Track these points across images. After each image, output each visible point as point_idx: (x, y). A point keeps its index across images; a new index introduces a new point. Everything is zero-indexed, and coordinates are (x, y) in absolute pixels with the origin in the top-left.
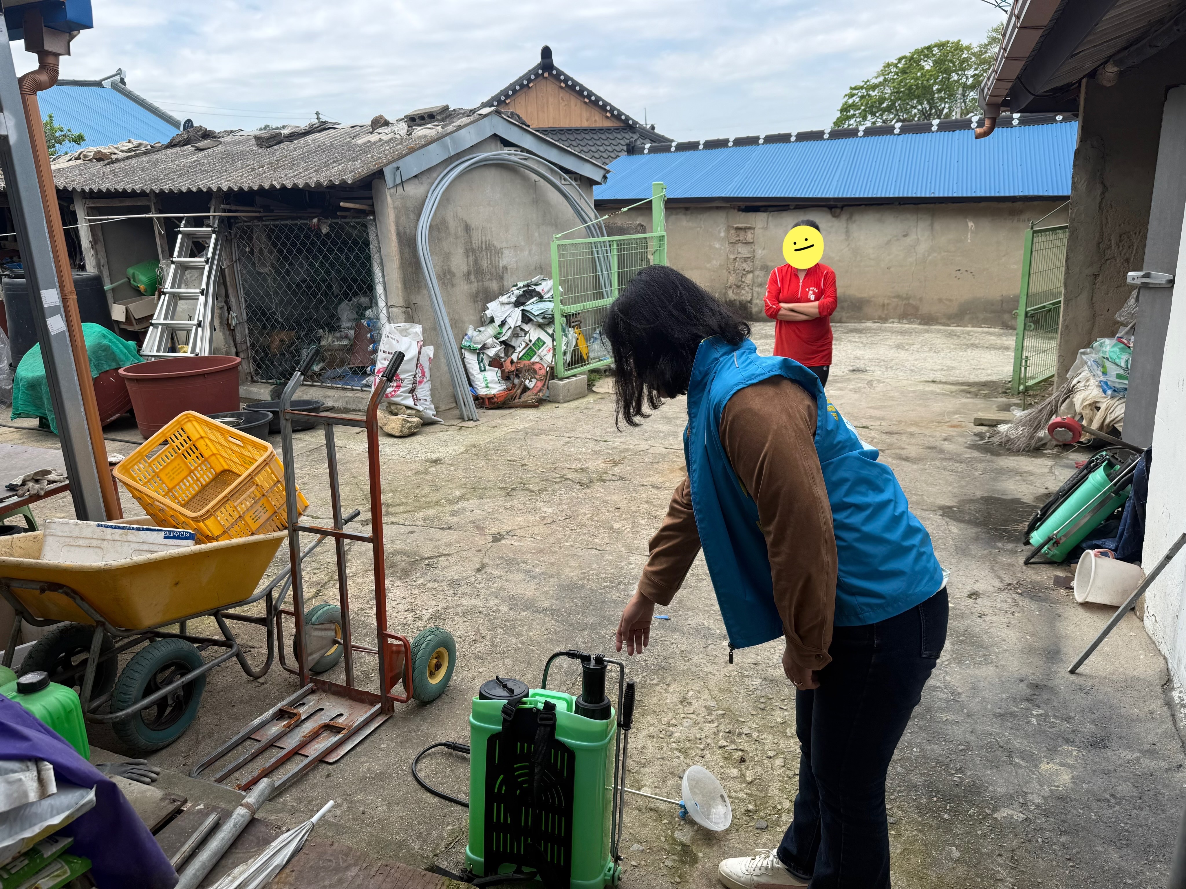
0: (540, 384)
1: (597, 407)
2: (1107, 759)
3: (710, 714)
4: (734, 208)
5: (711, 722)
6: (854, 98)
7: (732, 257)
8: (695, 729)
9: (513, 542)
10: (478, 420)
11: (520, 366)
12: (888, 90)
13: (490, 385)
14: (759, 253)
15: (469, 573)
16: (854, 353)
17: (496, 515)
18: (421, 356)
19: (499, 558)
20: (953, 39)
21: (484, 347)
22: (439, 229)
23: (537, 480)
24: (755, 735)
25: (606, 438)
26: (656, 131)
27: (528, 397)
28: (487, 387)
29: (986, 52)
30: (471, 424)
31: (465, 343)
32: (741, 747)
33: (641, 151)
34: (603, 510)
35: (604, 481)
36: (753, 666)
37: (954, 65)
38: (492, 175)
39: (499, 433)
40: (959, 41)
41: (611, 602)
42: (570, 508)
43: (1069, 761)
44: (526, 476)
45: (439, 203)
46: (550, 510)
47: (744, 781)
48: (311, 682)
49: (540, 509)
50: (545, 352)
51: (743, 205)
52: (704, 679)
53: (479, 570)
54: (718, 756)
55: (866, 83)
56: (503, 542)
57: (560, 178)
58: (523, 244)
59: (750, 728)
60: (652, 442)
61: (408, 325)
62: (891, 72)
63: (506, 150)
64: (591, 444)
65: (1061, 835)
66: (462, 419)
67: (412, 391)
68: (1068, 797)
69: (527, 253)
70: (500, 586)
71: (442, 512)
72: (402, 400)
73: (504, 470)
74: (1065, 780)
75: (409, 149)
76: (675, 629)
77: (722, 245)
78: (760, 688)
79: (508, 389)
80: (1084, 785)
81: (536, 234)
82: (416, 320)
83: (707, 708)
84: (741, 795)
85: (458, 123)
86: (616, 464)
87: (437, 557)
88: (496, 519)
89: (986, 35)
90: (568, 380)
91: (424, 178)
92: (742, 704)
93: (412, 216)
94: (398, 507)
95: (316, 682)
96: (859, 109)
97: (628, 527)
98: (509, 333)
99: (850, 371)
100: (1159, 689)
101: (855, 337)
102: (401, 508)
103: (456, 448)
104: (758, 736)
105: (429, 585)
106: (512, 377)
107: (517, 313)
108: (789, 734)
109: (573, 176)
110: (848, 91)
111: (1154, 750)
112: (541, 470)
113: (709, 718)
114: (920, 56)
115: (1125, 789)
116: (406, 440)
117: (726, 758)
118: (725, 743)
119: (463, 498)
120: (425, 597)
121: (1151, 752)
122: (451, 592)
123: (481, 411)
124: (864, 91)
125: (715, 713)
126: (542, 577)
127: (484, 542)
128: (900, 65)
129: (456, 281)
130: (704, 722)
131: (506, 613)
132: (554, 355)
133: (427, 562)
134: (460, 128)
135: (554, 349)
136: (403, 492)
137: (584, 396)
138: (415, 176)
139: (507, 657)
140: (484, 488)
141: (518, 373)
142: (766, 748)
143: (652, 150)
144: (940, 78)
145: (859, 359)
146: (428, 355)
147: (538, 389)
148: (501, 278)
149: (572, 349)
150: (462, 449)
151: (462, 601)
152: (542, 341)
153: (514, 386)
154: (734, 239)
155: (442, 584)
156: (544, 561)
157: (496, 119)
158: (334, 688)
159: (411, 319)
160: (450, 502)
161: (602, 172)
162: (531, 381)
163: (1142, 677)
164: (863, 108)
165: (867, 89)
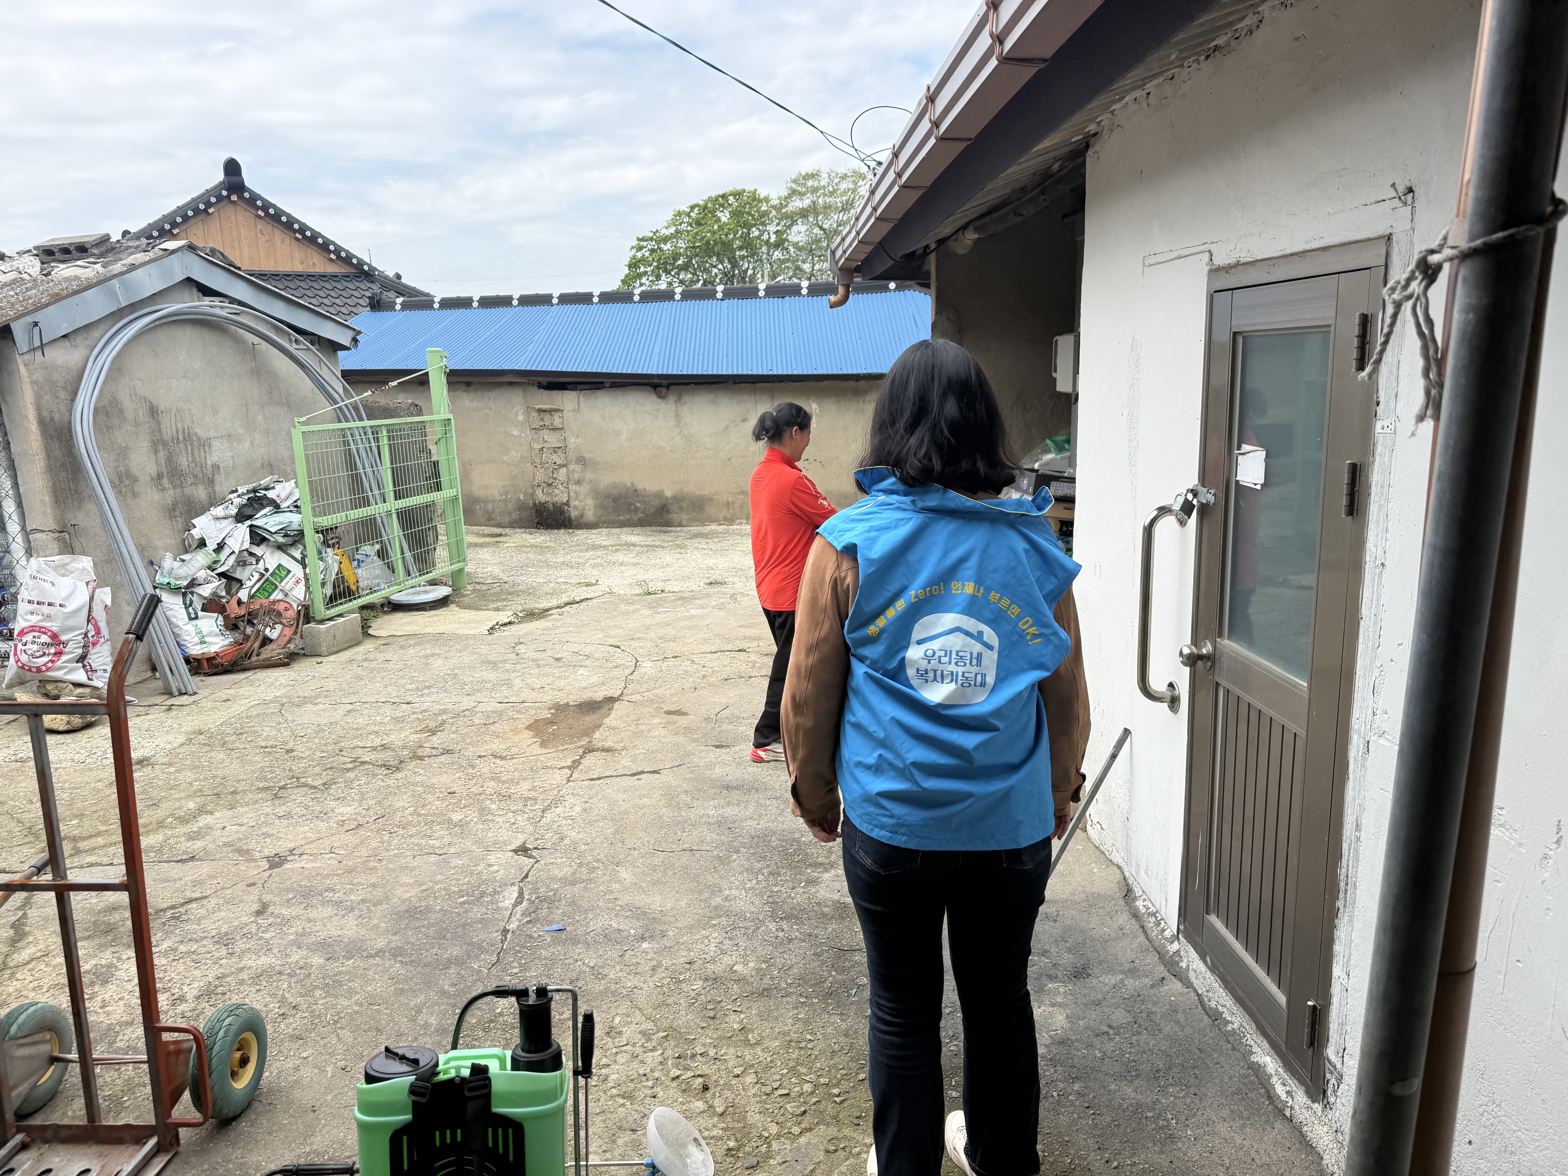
0: (288, 632)
1: (381, 657)
2: (1093, 988)
3: (649, 1040)
4: (533, 385)
5: (654, 1050)
6: (643, 251)
7: (537, 446)
8: (635, 1064)
9: (303, 864)
10: (195, 693)
11: (255, 606)
12: (681, 244)
13: (207, 639)
14: (572, 441)
15: (245, 919)
16: (706, 562)
17: (265, 830)
18: (94, 604)
19: (288, 890)
20: (750, 188)
21: (193, 583)
22: (107, 412)
23: (317, 770)
24: (712, 1052)
25: (409, 699)
26: (402, 280)
27: (268, 652)
28: (202, 643)
29: (786, 206)
30: (185, 699)
31: (160, 579)
32: (699, 1072)
33: (391, 307)
34: (430, 798)
35: (421, 758)
36: (688, 966)
37: (753, 219)
38: (187, 335)
39: (236, 708)
40: (756, 190)
41: (475, 922)
42: (379, 803)
43: (1059, 1000)
44: (298, 767)
45: (107, 376)
46: (348, 810)
47: (715, 1113)
48: (18, 1132)
49: (333, 810)
50: (291, 584)
51: (544, 380)
52: (630, 996)
53: (259, 913)
54: (673, 1090)
55: (655, 233)
56: (287, 866)
57: (290, 340)
58: (240, 431)
59: (704, 1045)
60: (479, 697)
61: (66, 558)
62: (683, 222)
63: (207, 301)
64: (388, 709)
65: (1073, 1082)
66: (169, 693)
67: (82, 659)
68: (1068, 1039)
69: (248, 444)
70: (300, 930)
71: (173, 836)
72: (66, 673)
73: (259, 761)
74: (1061, 1021)
75: (52, 296)
76: (575, 941)
77: (522, 432)
78: (703, 992)
79: (237, 643)
80: (1080, 1022)
81: (260, 418)
82: (77, 549)
83: (643, 1033)
84: (716, 1132)
85: (130, 260)
86: (433, 732)
87: (183, 904)
88: (267, 835)
89: (785, 186)
90: (332, 623)
91: (79, 339)
92: (686, 1019)
93: (63, 395)
94: (93, 840)
95: (28, 1130)
96: (650, 265)
97: (473, 815)
98: (231, 561)
99: (706, 584)
100: (1121, 902)
101: (701, 543)
102: (100, 841)
103: (170, 738)
104: (716, 1053)
105: (182, 948)
106: (241, 625)
107: (243, 530)
108: (753, 1041)
109: (309, 337)
110: (636, 243)
111: (1135, 968)
112: (318, 754)
113: (649, 1045)
114: (714, 205)
115: (1119, 1016)
116: (79, 735)
117: (684, 1091)
118: (679, 1072)
119: (202, 811)
120: (181, 968)
121: (1133, 972)
122: (224, 951)
123: (197, 679)
124: (654, 243)
125: (655, 1037)
126: (363, 907)
127: (257, 870)
128: (692, 214)
129: (139, 488)
130: (644, 1052)
131: (321, 966)
132: (308, 588)
133: (169, 914)
134: (133, 267)
135: (307, 580)
136: (96, 816)
137: (358, 644)
138: (65, 336)
139: (342, 1028)
140: (234, 793)
141: (250, 618)
142: (730, 1065)
143: (404, 307)
144: (740, 232)
145: (713, 569)
146: (102, 601)
147: (287, 639)
148: (211, 482)
149: (334, 576)
150: (181, 739)
151: (247, 961)
152: (284, 568)
153: (247, 638)
154: (537, 424)
155: (205, 942)
156: (359, 884)
157: (190, 257)
158: (63, 1133)
159: (68, 548)
160: (182, 821)
161: (351, 334)
162: (273, 628)
163: (1102, 892)
164: (655, 264)
165: (658, 242)
